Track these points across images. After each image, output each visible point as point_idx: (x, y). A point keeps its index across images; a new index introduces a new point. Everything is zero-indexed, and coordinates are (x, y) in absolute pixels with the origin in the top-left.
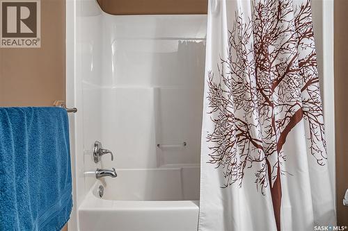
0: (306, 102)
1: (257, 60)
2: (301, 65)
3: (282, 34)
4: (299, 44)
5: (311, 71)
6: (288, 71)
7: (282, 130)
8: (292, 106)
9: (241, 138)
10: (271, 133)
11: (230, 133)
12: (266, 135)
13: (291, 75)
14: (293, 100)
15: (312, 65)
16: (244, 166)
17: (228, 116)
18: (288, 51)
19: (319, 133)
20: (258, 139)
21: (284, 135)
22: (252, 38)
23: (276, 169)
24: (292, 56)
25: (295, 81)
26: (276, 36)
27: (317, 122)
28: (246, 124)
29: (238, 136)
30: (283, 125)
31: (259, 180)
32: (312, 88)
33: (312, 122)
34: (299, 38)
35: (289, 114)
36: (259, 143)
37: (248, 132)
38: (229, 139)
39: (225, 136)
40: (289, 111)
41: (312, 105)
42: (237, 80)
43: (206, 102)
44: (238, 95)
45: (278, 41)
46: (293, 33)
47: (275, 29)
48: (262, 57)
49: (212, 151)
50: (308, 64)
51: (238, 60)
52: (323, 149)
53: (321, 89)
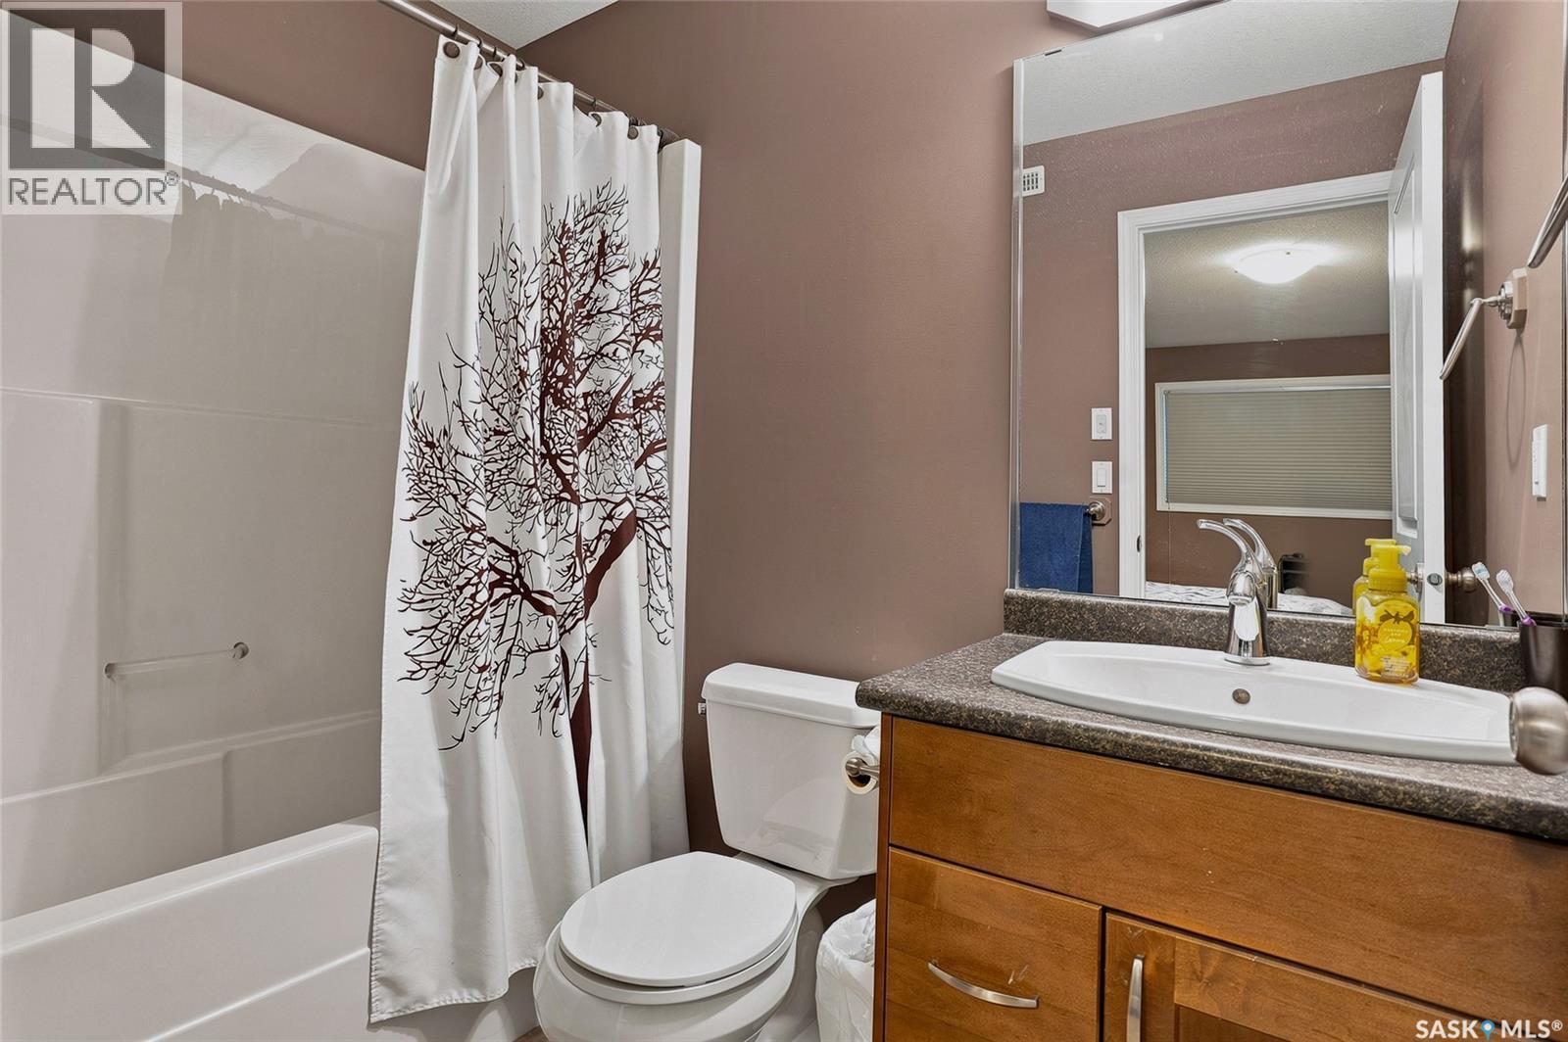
0: (643, 495)
1: (546, 373)
2: (637, 403)
3: (604, 317)
4: (634, 351)
5: (653, 422)
6: (611, 416)
7: (590, 566)
8: (617, 505)
9: (498, 592)
10: (574, 575)
11: (475, 580)
12: (560, 581)
13: (616, 426)
14: (619, 489)
15: (657, 408)
16: (504, 674)
17: (472, 530)
18: (614, 365)
19: (663, 571)
20: (546, 588)
21: (595, 579)
22: (537, 307)
23: (581, 667)
24: (623, 380)
25: (625, 442)
26: (589, 316)
27: (660, 544)
28: (513, 554)
29: (493, 586)
30: (593, 553)
31: (546, 701)
32: (654, 462)
33: (653, 543)
34: (637, 336)
35: (608, 526)
36: (548, 601)
37: (519, 575)
38: (473, 597)
39: (461, 588)
40: (610, 517)
41: (652, 504)
42: (493, 425)
43: (403, 483)
44: (493, 467)
45: (593, 332)
46: (626, 322)
47: (587, 296)
48: (561, 370)
49: (415, 640)
50: (649, 405)
51: (499, 366)
52: (668, 608)
53: (669, 464)
